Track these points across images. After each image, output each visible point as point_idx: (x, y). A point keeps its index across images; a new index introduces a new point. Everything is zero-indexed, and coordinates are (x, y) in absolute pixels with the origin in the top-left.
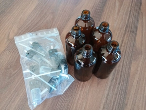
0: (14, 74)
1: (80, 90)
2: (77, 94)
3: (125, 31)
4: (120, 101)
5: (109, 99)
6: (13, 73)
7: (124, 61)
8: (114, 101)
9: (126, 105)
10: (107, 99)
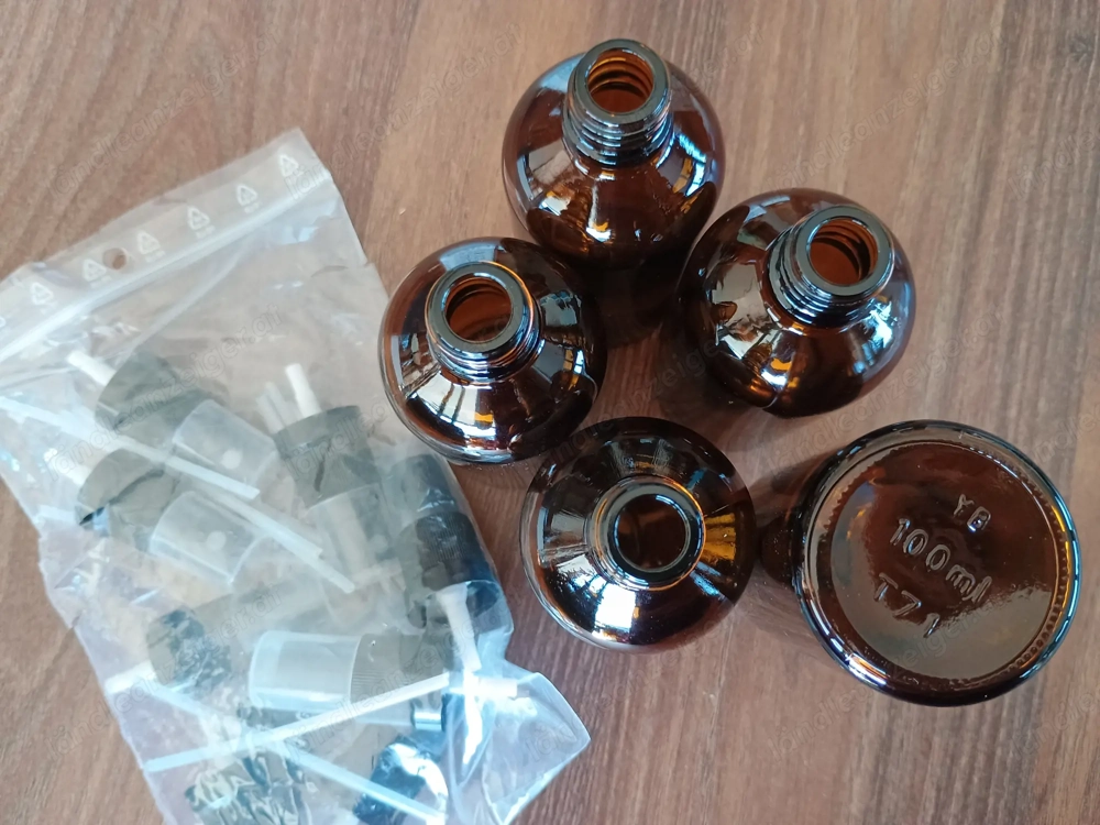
0: (38, 694)
1: (642, 744)
2: (626, 776)
3: (1010, 47)
4: (987, 782)
5: (893, 773)
6: (24, 686)
7: (1007, 389)
8: (944, 790)
9: (1041, 801)
10: (878, 781)
